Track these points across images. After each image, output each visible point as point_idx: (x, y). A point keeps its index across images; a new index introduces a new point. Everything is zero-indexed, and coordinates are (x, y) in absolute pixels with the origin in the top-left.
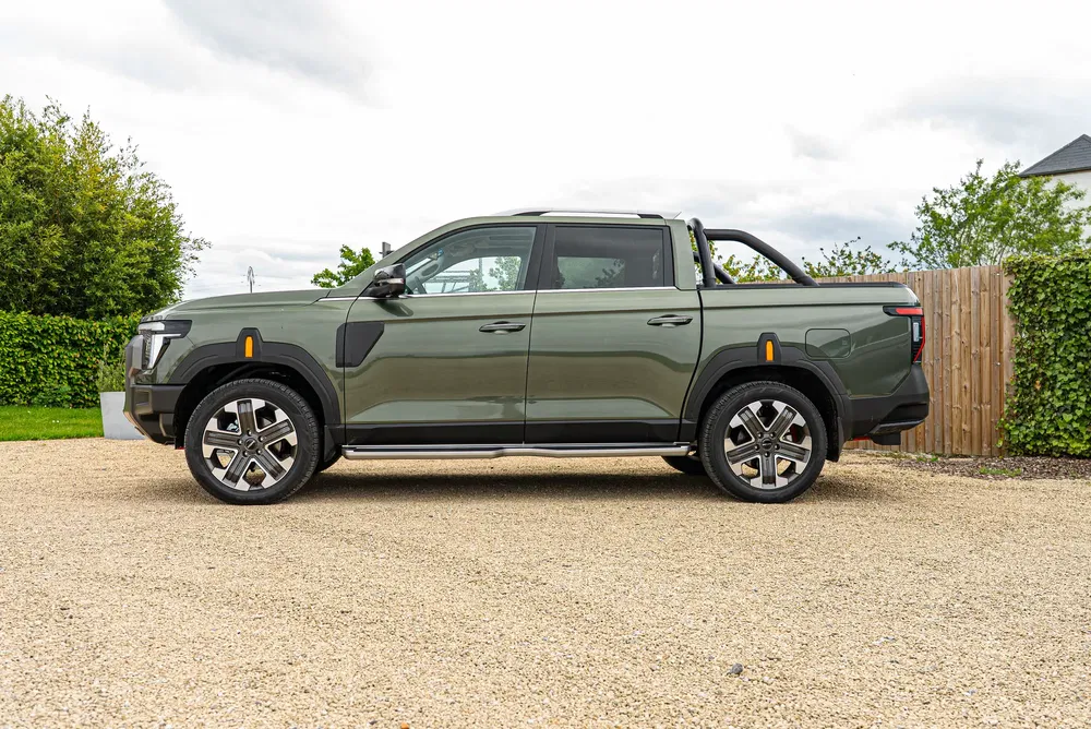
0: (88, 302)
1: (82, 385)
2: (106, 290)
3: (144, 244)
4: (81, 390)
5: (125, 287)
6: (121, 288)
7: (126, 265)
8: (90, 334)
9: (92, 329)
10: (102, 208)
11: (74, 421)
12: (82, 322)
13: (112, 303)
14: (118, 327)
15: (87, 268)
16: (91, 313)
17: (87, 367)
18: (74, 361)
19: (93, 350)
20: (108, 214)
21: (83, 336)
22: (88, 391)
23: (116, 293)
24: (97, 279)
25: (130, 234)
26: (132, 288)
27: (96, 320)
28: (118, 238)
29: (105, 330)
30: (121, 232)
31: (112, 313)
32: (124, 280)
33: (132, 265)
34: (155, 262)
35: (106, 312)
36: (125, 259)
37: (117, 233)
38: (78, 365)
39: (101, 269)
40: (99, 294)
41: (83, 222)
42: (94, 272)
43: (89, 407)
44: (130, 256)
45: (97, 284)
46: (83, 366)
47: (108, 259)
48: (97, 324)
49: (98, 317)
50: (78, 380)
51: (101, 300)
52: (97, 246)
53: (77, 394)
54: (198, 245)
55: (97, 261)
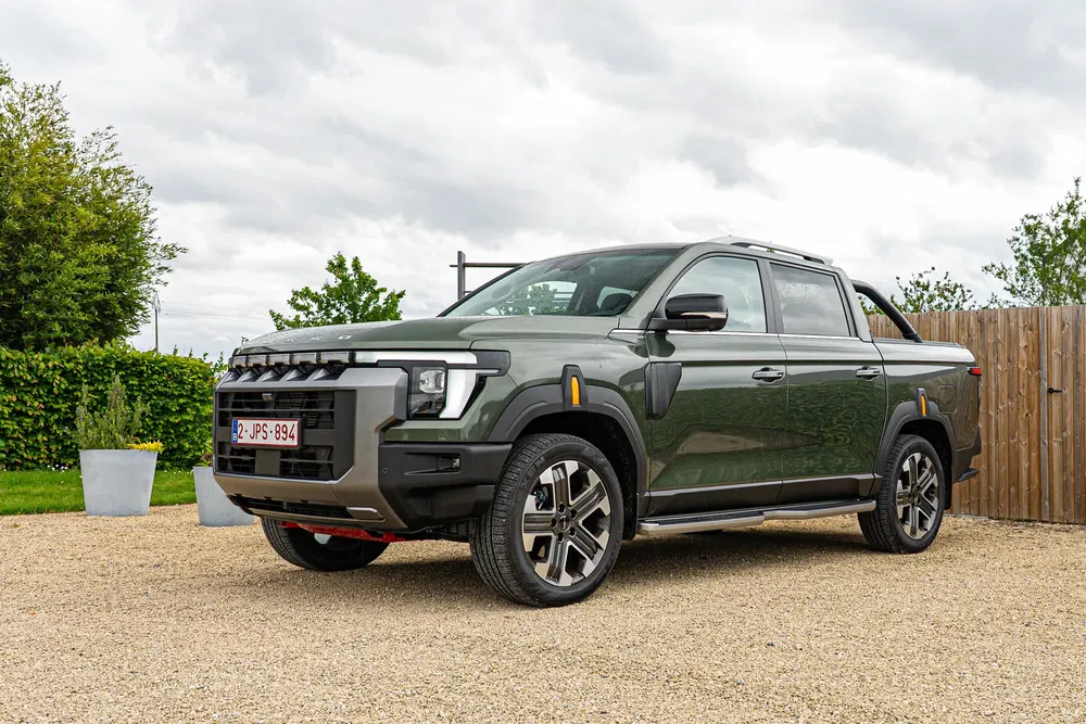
0: (25, 326)
1: (18, 439)
2: (50, 311)
3: (103, 250)
4: (17, 446)
5: (76, 306)
6: (69, 309)
7: (77, 277)
8: (30, 369)
9: (33, 363)
10: (48, 199)
11: (20, 489)
12: (19, 354)
13: (57, 327)
14: (68, 361)
15: (24, 279)
16: (29, 341)
17: (27, 415)
18: (8, 406)
19: (35, 392)
20: (54, 208)
21: (19, 372)
22: (27, 447)
23: (64, 316)
24: (37, 295)
25: (84, 237)
26: (84, 308)
27: (36, 351)
28: (67, 240)
29: (50, 364)
30: (72, 233)
31: (59, 342)
32: (73, 297)
33: (84, 278)
34: (115, 274)
35: (50, 340)
36: (76, 270)
37: (65, 234)
38: (14, 411)
39: (43, 282)
40: (41, 315)
41: (20, 217)
42: (33, 286)
43: (28, 468)
44: (83, 264)
45: (38, 303)
46: (20, 413)
47: (54, 269)
48: (40, 356)
49: (39, 347)
50: (14, 431)
51: (41, 324)
52: (38, 250)
53: (12, 451)
54: (170, 252)
55: (37, 270)
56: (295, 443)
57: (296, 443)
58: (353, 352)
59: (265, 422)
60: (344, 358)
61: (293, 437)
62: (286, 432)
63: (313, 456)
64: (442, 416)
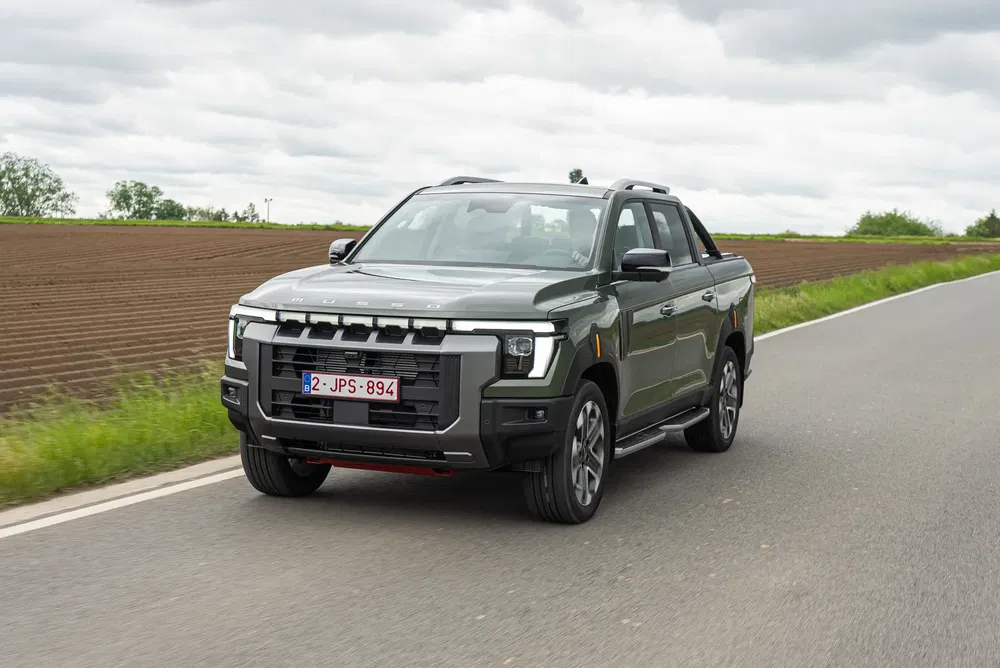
56: (394, 397)
57: (396, 398)
58: (449, 321)
59: (352, 378)
60: (441, 325)
61: (392, 393)
62: (382, 388)
63: (412, 409)
64: (530, 375)
